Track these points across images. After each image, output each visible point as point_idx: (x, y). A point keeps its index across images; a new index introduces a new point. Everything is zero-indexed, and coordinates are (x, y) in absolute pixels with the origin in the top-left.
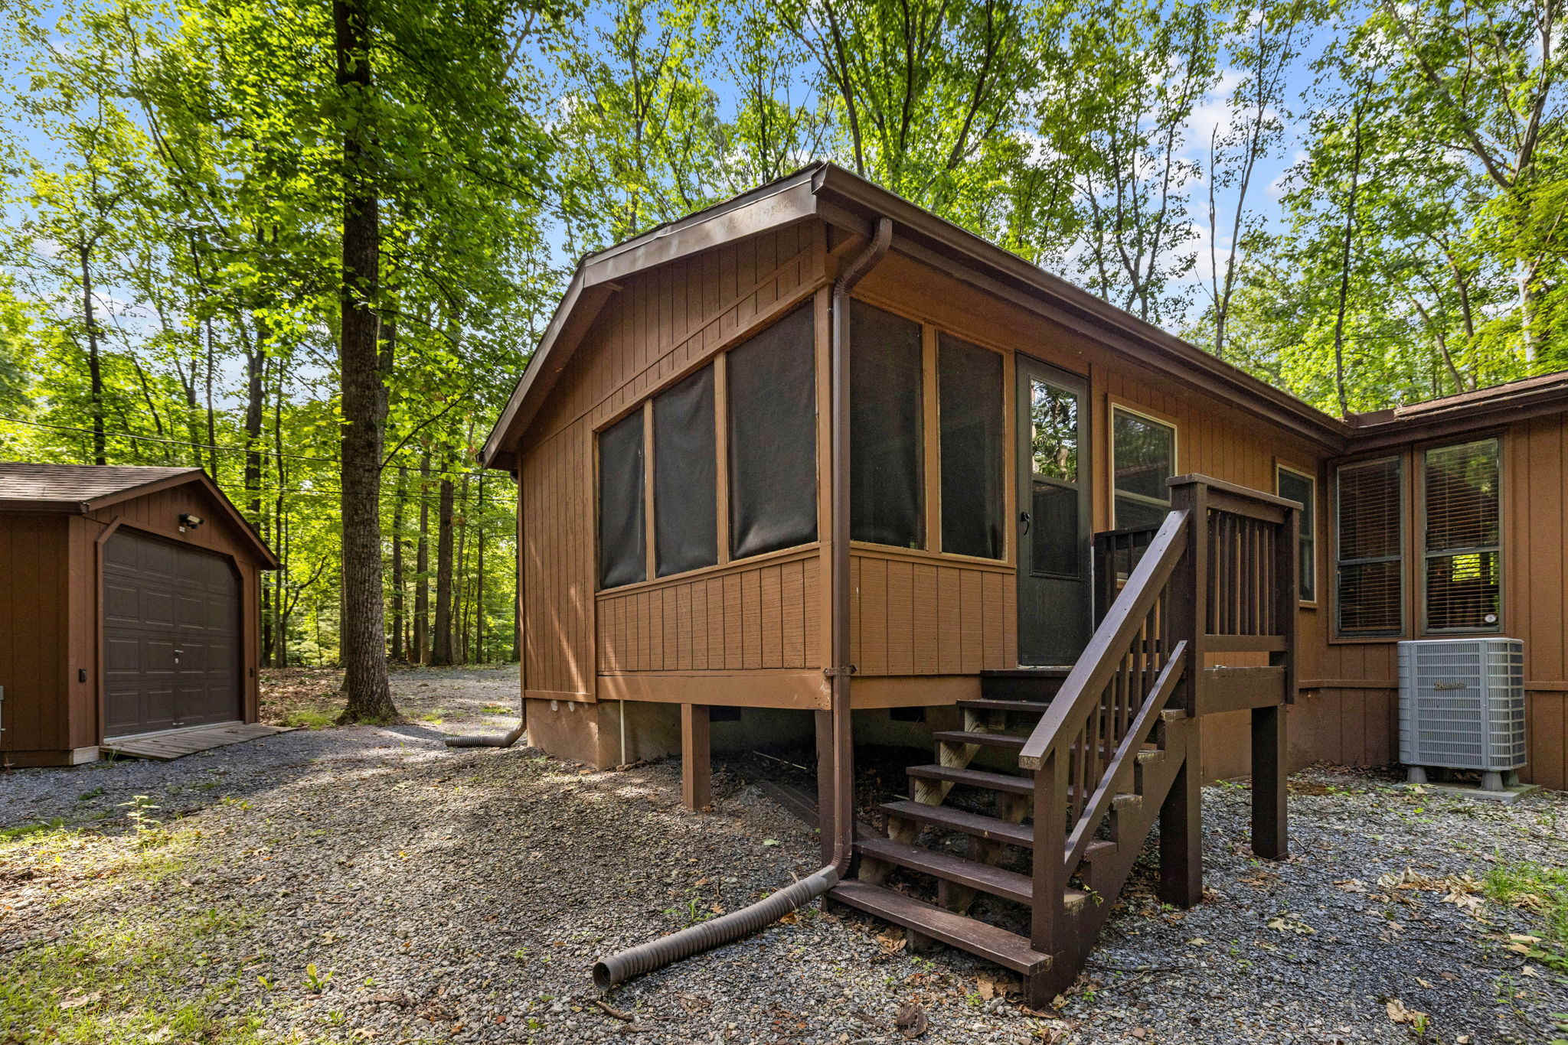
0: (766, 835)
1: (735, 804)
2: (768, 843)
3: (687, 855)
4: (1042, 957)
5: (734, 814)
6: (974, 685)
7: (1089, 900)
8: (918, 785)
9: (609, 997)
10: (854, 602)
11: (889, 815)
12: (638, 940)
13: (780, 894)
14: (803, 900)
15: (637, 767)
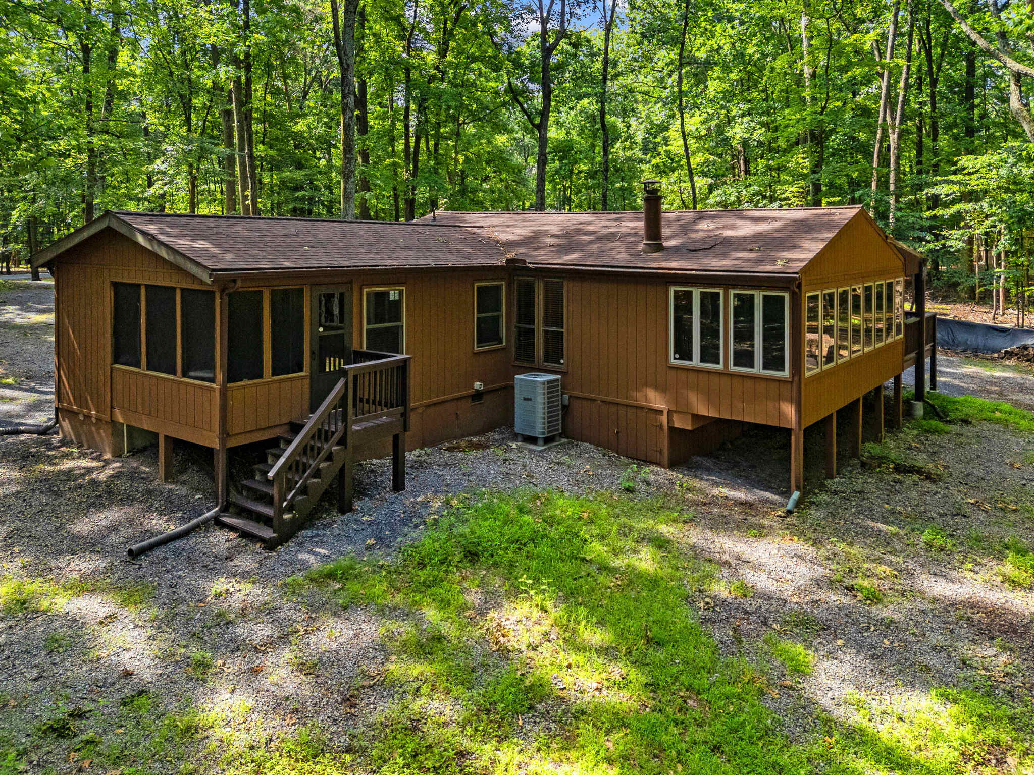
0: (197, 493)
1: (185, 477)
2: (197, 497)
3: (161, 505)
4: (275, 535)
5: (184, 483)
6: (287, 428)
7: (294, 516)
8: (257, 472)
9: (133, 559)
10: (229, 409)
11: (243, 486)
12: (142, 541)
13: (195, 521)
14: (206, 522)
15: (133, 455)
